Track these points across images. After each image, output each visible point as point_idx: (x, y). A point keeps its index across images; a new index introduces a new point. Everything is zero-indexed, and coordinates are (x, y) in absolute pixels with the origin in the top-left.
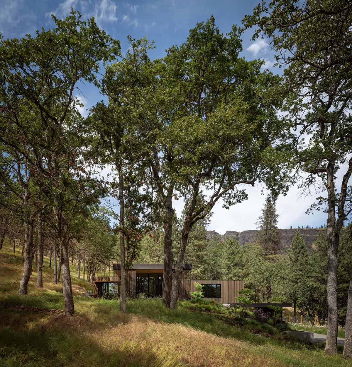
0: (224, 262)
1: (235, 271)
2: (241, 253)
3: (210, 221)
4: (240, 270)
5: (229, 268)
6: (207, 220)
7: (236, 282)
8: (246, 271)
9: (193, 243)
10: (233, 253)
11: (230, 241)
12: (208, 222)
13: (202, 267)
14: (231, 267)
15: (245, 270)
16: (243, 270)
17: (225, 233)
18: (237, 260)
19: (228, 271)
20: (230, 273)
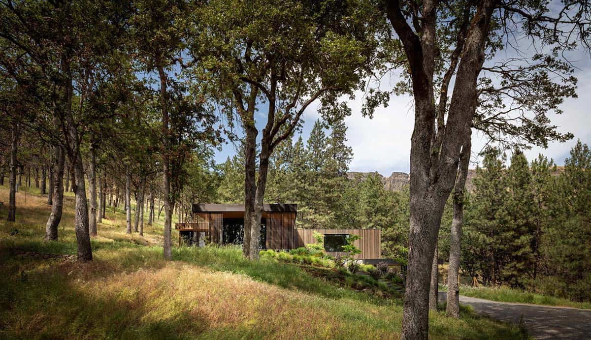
0: (363, 206)
1: (377, 218)
2: (386, 195)
3: (352, 155)
4: (384, 218)
5: (369, 214)
6: (349, 154)
7: (371, 232)
8: (392, 218)
9: (321, 183)
10: (375, 196)
11: (372, 180)
12: (350, 156)
13: (332, 213)
14: (371, 213)
15: (389, 218)
16: (387, 217)
17: (391, 175)
18: (380, 204)
19: (369, 218)
20: (371, 221)
